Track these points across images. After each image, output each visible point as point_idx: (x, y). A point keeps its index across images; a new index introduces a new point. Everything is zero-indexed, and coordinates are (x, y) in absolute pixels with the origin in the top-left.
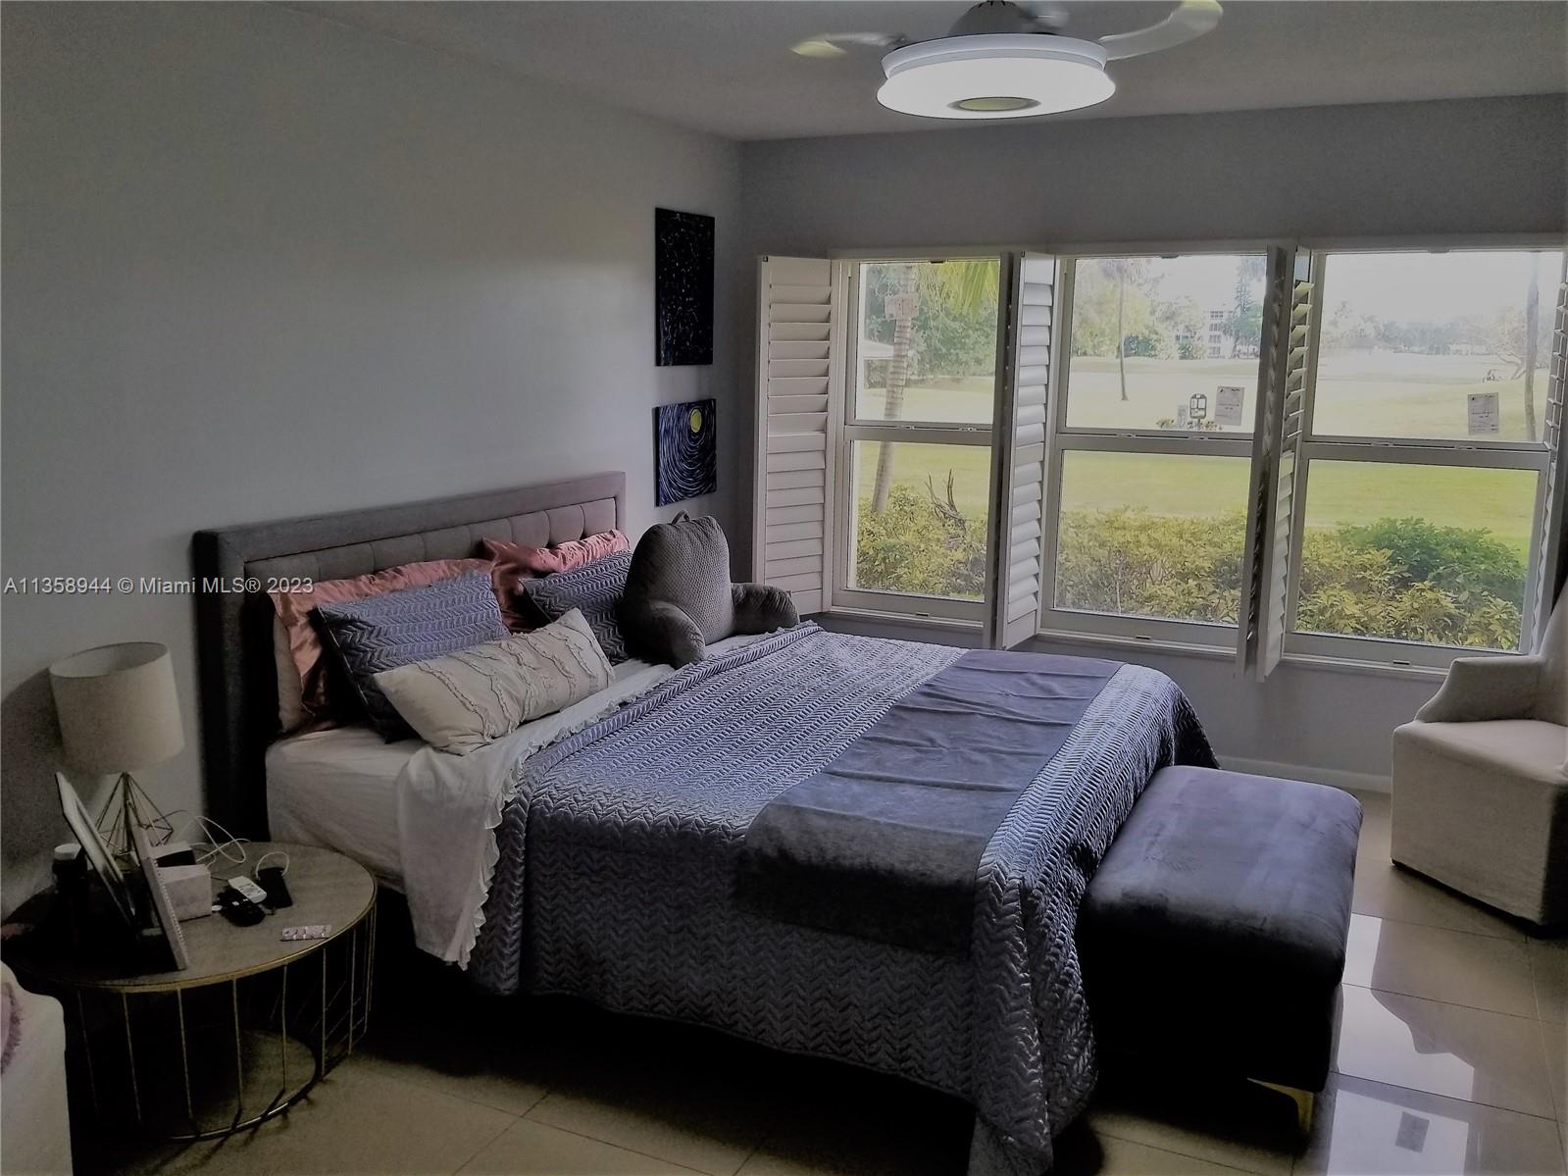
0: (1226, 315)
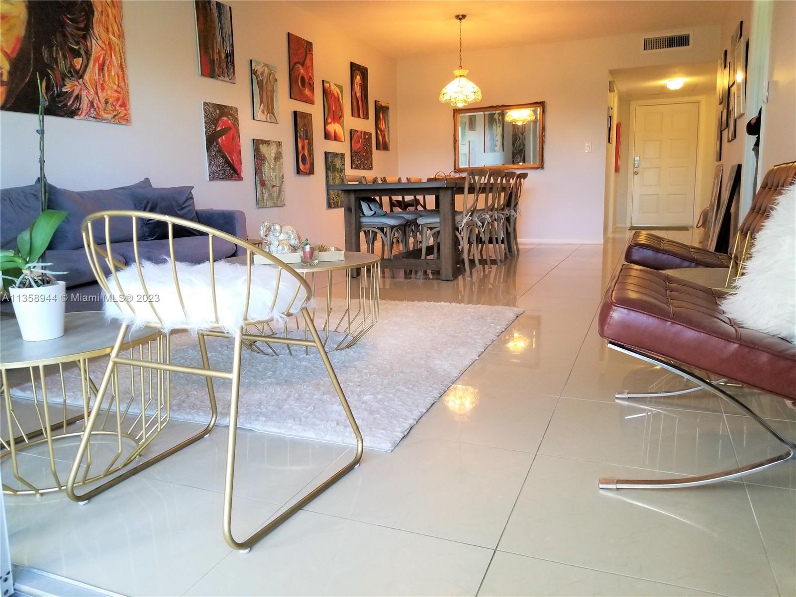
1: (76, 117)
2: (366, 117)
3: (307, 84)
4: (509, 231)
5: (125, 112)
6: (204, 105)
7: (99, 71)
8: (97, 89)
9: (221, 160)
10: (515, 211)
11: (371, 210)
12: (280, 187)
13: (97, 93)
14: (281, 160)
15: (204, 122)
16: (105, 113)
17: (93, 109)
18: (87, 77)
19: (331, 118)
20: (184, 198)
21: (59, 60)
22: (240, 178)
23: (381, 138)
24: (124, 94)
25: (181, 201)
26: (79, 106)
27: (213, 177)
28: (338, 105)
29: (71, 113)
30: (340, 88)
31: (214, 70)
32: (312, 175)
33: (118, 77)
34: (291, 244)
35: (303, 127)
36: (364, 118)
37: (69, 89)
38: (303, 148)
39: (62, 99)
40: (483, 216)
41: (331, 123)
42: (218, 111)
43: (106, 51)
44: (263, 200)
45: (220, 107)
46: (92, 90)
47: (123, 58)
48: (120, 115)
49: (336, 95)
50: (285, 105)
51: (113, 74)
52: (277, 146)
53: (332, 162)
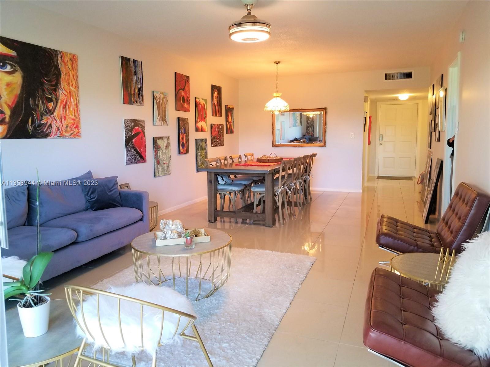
1: (49, 138)
2: (220, 115)
3: (186, 101)
4: (306, 188)
5: (78, 131)
6: (125, 121)
7: (63, 109)
8: (61, 119)
9: (134, 152)
10: (309, 175)
11: (224, 181)
12: (169, 163)
13: (61, 122)
14: (170, 147)
15: (124, 131)
16: (66, 133)
17: (58, 132)
18: (55, 113)
19: (200, 119)
20: (112, 185)
21: (39, 105)
22: (145, 161)
23: (229, 126)
24: (77, 120)
25: (110, 186)
26: (51, 131)
27: (129, 162)
28: (204, 111)
29: (46, 136)
30: (205, 100)
31: (131, 99)
32: (187, 154)
33: (74, 110)
34: (179, 231)
35: (183, 127)
36: (219, 116)
37: (45, 122)
38: (183, 138)
39: (41, 128)
40: (291, 184)
41: (199, 122)
42: (133, 124)
43: (68, 96)
44: (158, 172)
45: (134, 121)
46: (59, 121)
47: (77, 99)
48: (75, 133)
49: (203, 105)
50: (173, 114)
51: (71, 109)
52: (167, 139)
53: (200, 144)
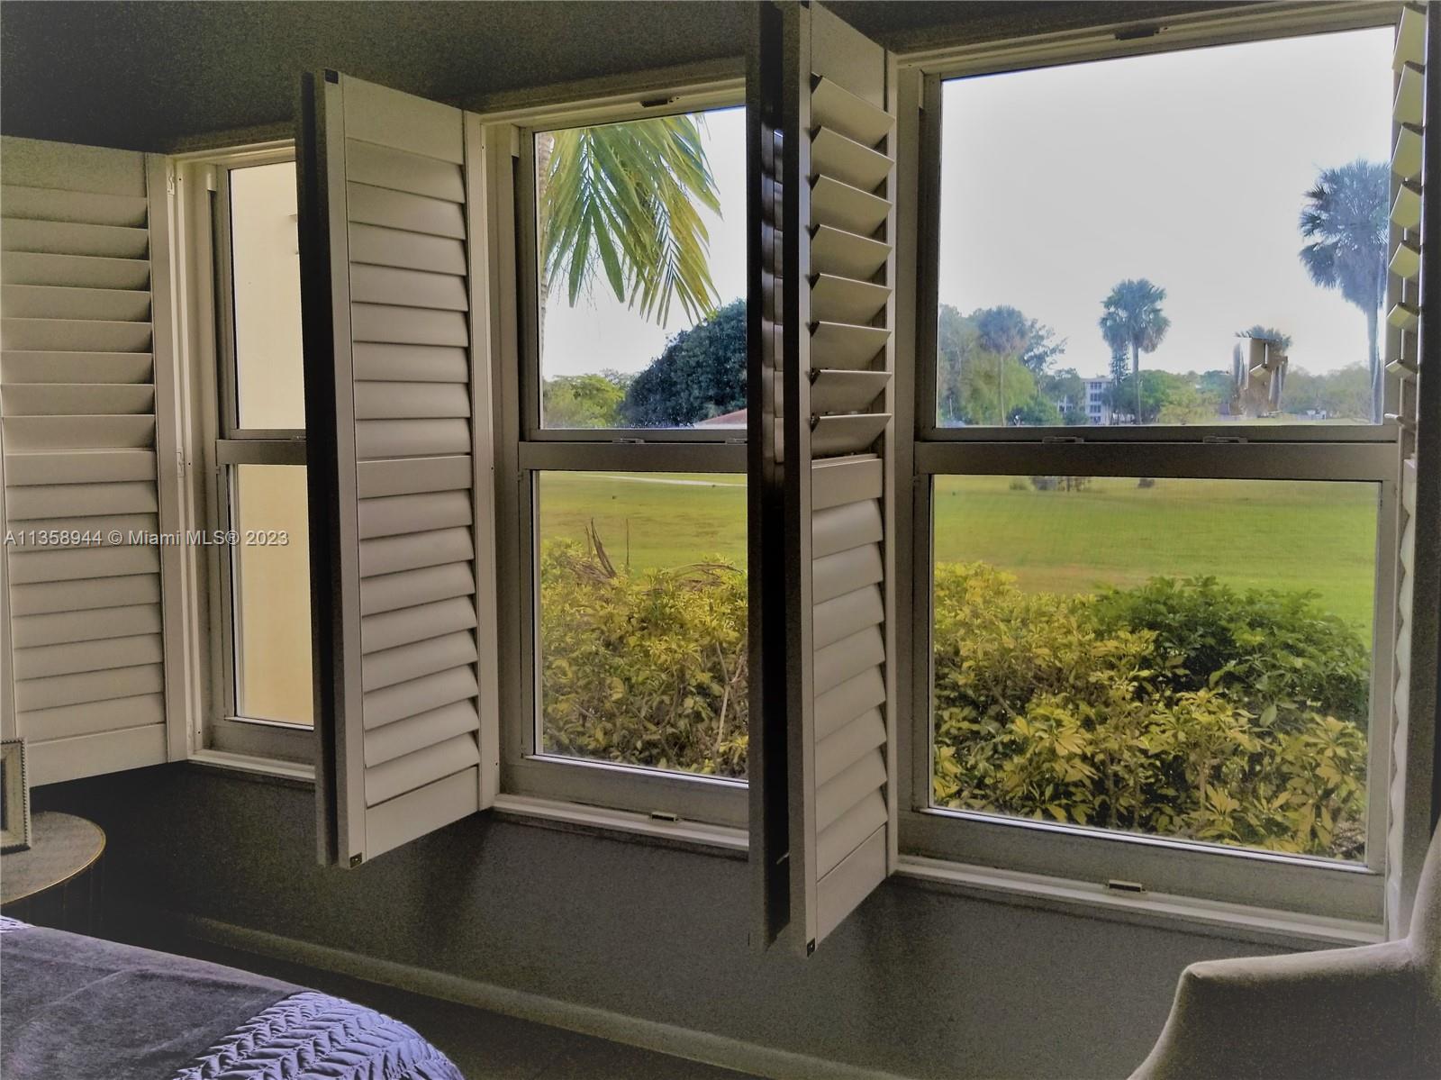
0: (1104, 386)
